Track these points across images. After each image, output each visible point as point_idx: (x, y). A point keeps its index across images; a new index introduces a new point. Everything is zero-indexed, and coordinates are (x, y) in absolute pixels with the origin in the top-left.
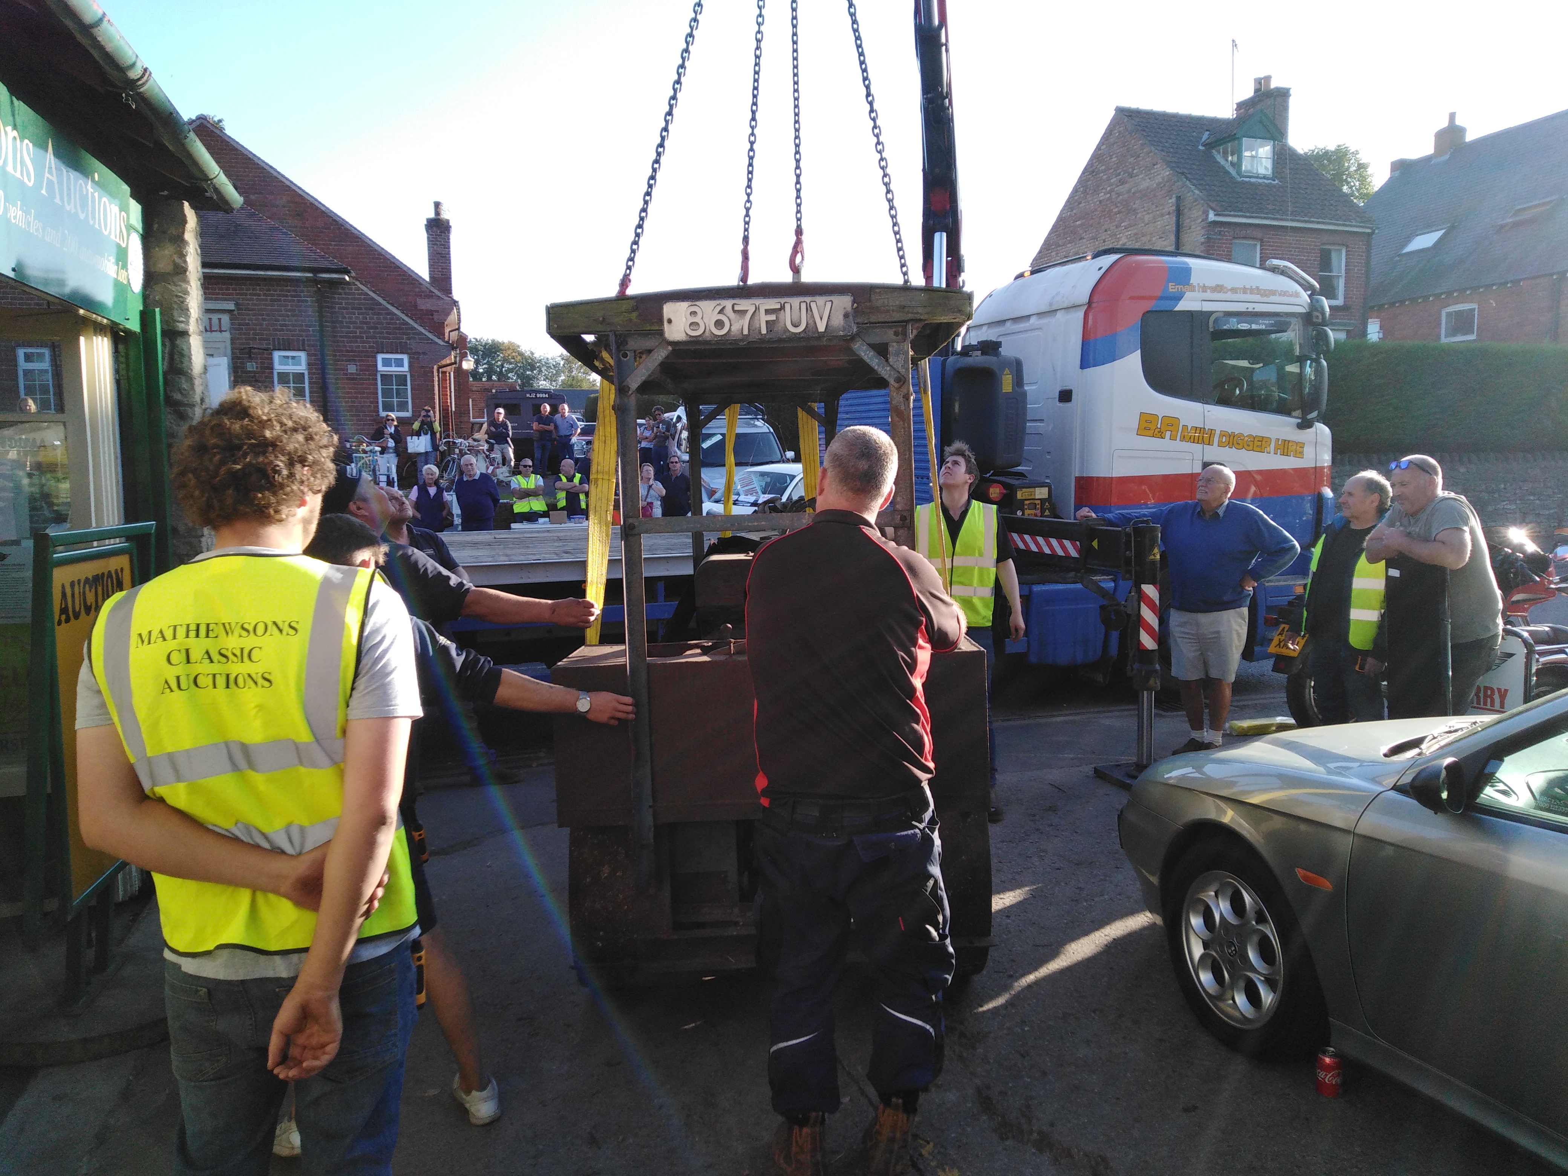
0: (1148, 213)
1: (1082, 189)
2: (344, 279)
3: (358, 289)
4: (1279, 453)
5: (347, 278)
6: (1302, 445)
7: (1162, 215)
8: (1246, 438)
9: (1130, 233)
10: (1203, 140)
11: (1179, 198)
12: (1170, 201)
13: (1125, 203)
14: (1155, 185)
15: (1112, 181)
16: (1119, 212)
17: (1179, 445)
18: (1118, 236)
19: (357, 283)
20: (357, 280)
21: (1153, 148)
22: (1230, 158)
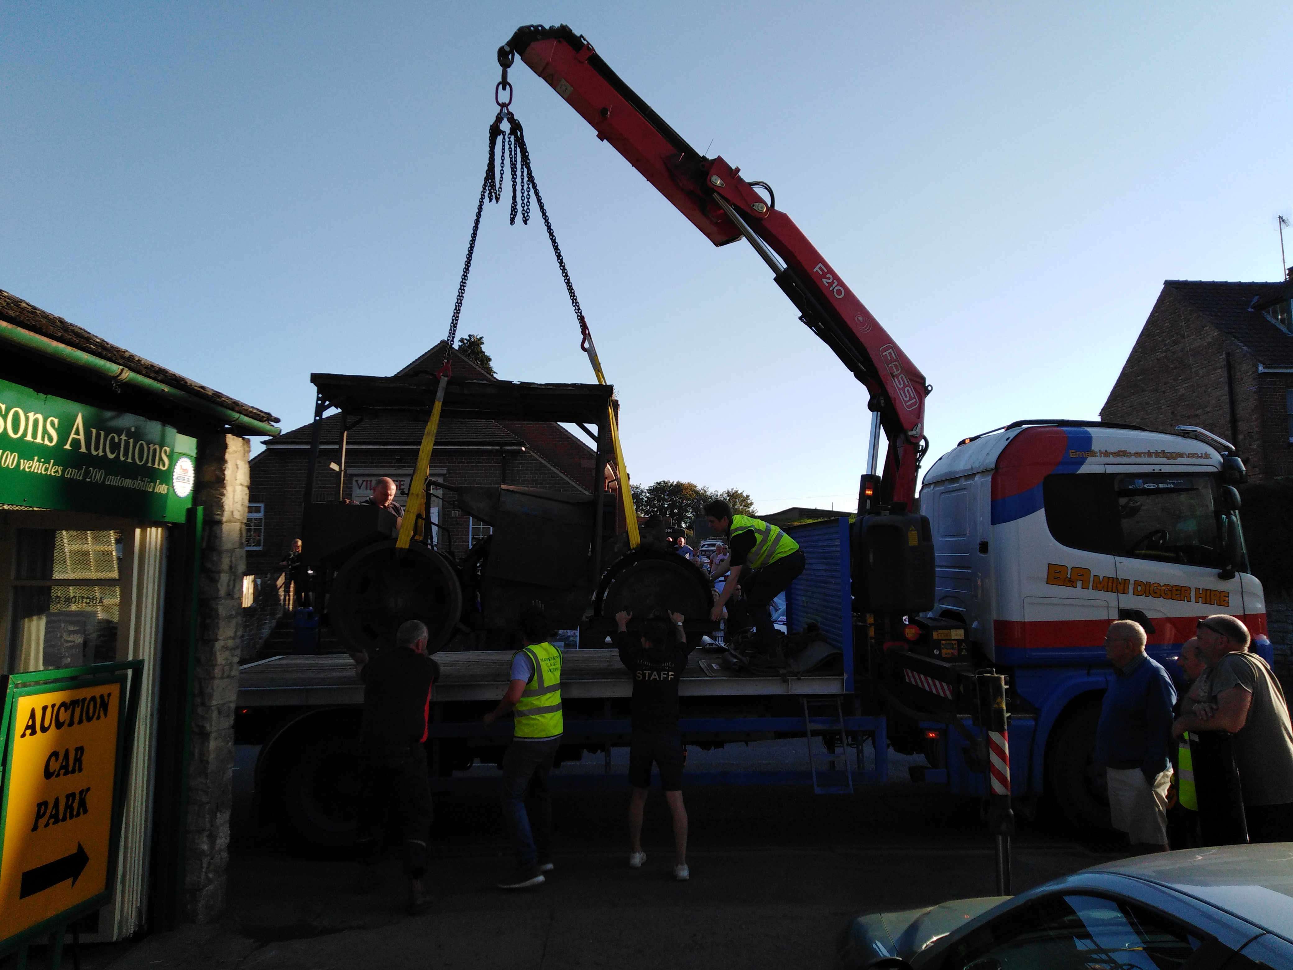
0: (1202, 368)
1: (1140, 350)
2: (521, 449)
3: (532, 456)
4: (1200, 602)
5: (523, 449)
6: (1227, 595)
7: (1215, 369)
8: (1163, 588)
9: (1186, 385)
10: (1252, 303)
11: (1228, 355)
12: (1221, 357)
13: (1179, 360)
14: (1206, 344)
15: (1167, 342)
16: (1175, 368)
17: (1090, 593)
18: (1176, 388)
19: (531, 452)
20: (531, 450)
21: (1201, 314)
22: (1280, 317)
